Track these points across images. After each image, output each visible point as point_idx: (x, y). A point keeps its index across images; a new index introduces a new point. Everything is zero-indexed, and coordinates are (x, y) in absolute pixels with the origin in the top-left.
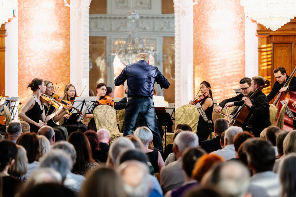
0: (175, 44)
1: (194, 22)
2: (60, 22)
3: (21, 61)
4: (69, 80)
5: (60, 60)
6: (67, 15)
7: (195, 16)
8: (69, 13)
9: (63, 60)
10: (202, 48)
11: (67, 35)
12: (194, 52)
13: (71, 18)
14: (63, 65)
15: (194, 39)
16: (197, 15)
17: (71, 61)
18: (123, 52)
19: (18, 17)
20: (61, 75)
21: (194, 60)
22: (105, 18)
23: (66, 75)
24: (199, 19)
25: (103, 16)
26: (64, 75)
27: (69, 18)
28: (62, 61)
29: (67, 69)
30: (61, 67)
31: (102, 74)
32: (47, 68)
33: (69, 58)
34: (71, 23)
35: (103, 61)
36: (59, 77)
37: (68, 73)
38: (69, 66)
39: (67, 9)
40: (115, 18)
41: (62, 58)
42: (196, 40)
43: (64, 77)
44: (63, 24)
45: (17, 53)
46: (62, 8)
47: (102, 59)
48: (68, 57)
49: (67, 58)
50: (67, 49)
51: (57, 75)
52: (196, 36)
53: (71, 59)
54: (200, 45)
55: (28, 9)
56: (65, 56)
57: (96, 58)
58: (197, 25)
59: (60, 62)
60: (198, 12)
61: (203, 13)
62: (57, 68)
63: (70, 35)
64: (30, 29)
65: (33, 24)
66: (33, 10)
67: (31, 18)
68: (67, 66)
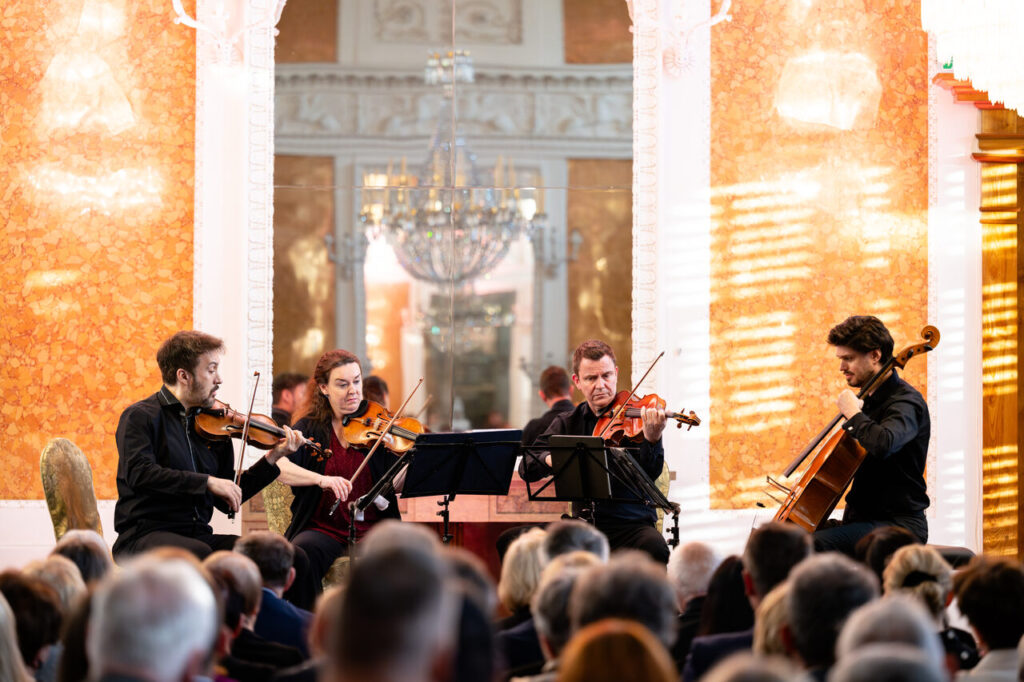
0: (636, 188)
1: (714, 96)
5: (150, 249)
6: (182, 63)
7: (718, 72)
8: (193, 56)
9: (165, 248)
11: (181, 146)
13: (198, 73)
14: (164, 273)
16: (728, 68)
17: (197, 257)
18: (408, 219)
20: (156, 313)
22: (332, 78)
23: (178, 314)
25: (323, 69)
26: (169, 314)
27: (192, 74)
28: (159, 255)
29: (180, 289)
30: (157, 278)
32: (98, 285)
33: (192, 242)
34: (198, 93)
36: (145, 320)
37: (184, 303)
38: (188, 276)
39: (184, 37)
40: (370, 80)
41: (161, 243)
44: (165, 99)
46: (165, 34)
48: (186, 237)
49: (182, 240)
50: (180, 204)
51: (140, 315)
52: (721, 158)
53: (196, 247)
55: (20, 35)
56: (173, 233)
58: (727, 111)
59: (150, 258)
60: (731, 55)
61: (752, 59)
62: (141, 284)
63: (193, 148)
64: (27, 116)
65: (40, 98)
66: (43, 38)
67: (31, 75)
68: (181, 276)
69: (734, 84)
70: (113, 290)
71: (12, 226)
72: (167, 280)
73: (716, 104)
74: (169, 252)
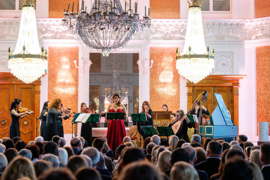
0: (139, 91)
2: (73, 77)
3: (49, 99)
4: (78, 111)
5: (72, 99)
7: (151, 74)
8: (78, 72)
11: (76, 85)
12: (150, 95)
13: (79, 74)
14: (74, 102)
17: (78, 100)
19: (48, 74)
20: (73, 108)
21: (150, 100)
23: (76, 108)
27: (78, 75)
28: (73, 100)
31: (98, 108)
34: (79, 77)
35: (98, 100)
39: (76, 69)
42: (151, 88)
43: (75, 109)
44: (74, 78)
45: (47, 95)
46: (74, 69)
47: (97, 99)
48: (77, 97)
50: (76, 93)
52: (151, 86)
53: (78, 98)
54: (154, 91)
55: (54, 69)
56: (75, 97)
57: (94, 98)
58: (152, 80)
59: (72, 100)
60: (153, 72)
61: (155, 73)
62: (71, 104)
63: (78, 85)
64: (55, 80)
65: (57, 78)
66: (57, 70)
67: (55, 74)
68: (76, 103)
69: (153, 76)
70: (67, 104)
71: (53, 96)
72: (74, 103)
73: (150, 79)
74: (75, 99)
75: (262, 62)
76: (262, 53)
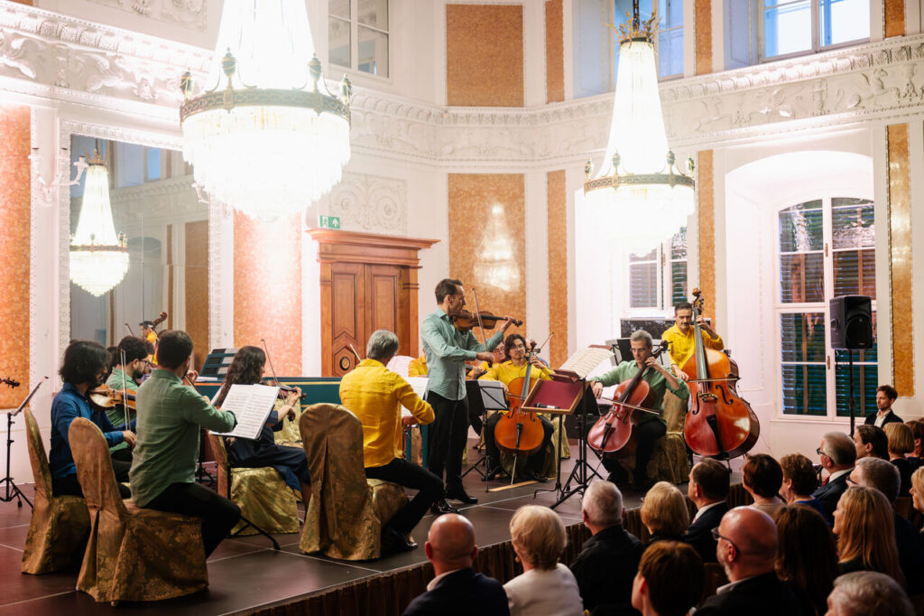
1: (234, 232)
2: (10, 209)
4: (28, 328)
5: (10, 287)
6: (23, 198)
8: (30, 195)
9: (16, 287)
10: (245, 275)
11: (24, 238)
13: (32, 204)
14: (16, 299)
15: (235, 260)
17: (31, 291)
20: (12, 318)
23: (23, 318)
24: (241, 227)
26: (18, 318)
28: (13, 290)
29: (23, 307)
30: (12, 301)
33: (29, 284)
34: (32, 214)
36: (7, 321)
38: (27, 300)
41: (14, 285)
42: (237, 262)
43: (19, 323)
44: (16, 215)
48: (26, 281)
49: (24, 283)
50: (23, 266)
51: (5, 319)
56: (20, 280)
58: (239, 238)
59: (9, 291)
63: (29, 239)
68: (24, 301)
72: (17, 302)
74: (18, 289)
75: (465, 212)
76: (465, 192)
